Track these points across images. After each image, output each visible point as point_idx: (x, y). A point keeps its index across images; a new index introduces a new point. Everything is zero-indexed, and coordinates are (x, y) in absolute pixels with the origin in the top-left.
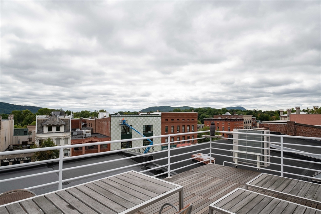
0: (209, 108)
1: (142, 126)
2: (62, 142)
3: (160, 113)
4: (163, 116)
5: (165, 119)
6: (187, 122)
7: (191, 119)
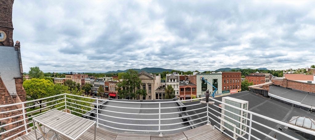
0: (249, 69)
1: (212, 80)
2: (176, 87)
3: (221, 73)
4: (223, 74)
5: (224, 76)
6: (236, 77)
7: (237, 76)
